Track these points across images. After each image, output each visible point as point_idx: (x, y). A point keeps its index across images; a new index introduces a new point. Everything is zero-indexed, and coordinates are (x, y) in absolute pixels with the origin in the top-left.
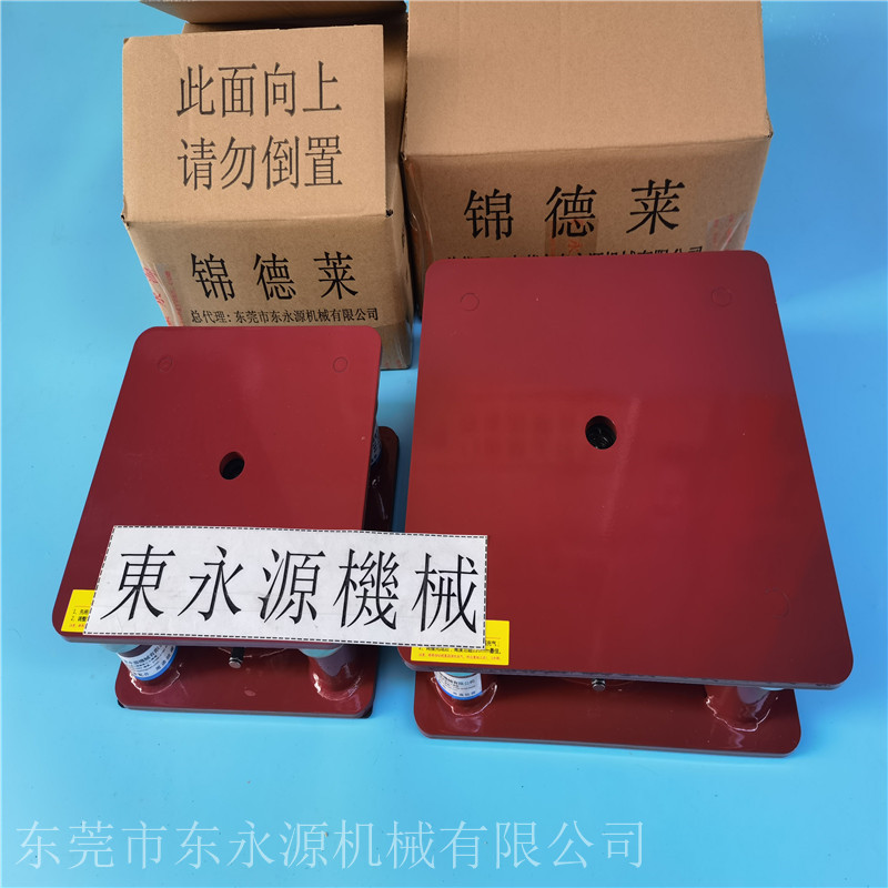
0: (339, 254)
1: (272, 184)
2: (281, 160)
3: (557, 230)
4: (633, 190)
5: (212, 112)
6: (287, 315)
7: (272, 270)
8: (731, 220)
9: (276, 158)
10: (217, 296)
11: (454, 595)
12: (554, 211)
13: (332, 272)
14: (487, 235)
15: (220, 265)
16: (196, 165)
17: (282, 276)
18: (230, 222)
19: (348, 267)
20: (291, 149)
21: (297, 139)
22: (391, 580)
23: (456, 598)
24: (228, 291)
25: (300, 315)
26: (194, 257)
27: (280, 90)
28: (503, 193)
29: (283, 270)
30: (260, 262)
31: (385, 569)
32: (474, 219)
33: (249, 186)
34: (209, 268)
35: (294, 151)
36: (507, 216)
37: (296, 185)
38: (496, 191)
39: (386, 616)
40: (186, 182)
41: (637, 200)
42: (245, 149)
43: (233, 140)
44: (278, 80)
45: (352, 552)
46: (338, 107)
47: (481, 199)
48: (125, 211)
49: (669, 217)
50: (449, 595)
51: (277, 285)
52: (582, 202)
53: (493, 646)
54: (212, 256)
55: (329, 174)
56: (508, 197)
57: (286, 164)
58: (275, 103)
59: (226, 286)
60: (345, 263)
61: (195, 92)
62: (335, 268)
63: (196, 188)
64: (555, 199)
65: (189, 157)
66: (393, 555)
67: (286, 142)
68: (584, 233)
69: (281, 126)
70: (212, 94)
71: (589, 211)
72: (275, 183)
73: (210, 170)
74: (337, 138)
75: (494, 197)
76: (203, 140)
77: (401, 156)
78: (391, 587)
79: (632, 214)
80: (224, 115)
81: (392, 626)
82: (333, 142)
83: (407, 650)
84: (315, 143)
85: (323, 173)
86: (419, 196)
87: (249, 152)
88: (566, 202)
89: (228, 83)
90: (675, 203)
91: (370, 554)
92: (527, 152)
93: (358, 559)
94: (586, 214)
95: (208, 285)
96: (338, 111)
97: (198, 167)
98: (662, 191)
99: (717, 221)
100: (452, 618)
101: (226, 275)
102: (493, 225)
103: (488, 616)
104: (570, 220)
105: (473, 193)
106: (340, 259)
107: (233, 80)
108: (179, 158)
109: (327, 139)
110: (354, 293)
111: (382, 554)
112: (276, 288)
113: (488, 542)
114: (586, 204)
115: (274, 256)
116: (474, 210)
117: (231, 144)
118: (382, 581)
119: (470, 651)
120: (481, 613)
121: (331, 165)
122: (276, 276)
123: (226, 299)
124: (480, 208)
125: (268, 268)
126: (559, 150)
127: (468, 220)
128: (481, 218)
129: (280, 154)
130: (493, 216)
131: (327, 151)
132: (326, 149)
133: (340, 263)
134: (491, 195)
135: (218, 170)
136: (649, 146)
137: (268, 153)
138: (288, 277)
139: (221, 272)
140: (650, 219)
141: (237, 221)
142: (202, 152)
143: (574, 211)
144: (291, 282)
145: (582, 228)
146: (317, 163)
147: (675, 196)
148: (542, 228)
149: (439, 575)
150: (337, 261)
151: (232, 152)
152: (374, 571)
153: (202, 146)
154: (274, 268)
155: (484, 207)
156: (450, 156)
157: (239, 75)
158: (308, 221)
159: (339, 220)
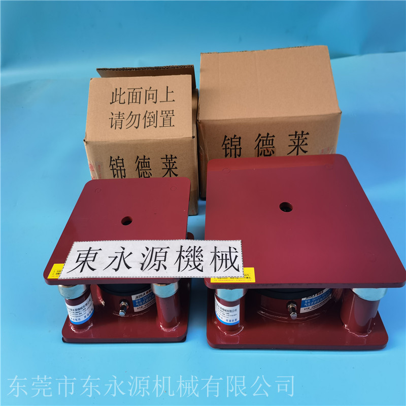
0: (171, 155)
2: (150, 119)
3: (260, 153)
4: (289, 135)
5: (124, 103)
8: (328, 150)
9: (148, 118)
10: (118, 177)
12: (258, 145)
14: (231, 156)
15: (121, 161)
16: (116, 121)
17: (147, 167)
18: (128, 141)
19: (175, 162)
20: (154, 115)
21: (157, 111)
22: (199, 255)
24: (123, 174)
26: (111, 158)
27: (151, 95)
28: (238, 137)
29: (148, 163)
30: (139, 160)
31: (197, 252)
33: (137, 128)
34: (117, 163)
35: (156, 116)
36: (239, 147)
38: (235, 136)
39: (198, 267)
40: (112, 126)
41: (291, 140)
42: (136, 115)
43: (132, 112)
44: (150, 92)
46: (174, 101)
47: (229, 139)
49: (304, 148)
50: (226, 260)
51: (144, 171)
52: (269, 140)
54: (119, 157)
55: (169, 123)
56: (240, 138)
57: (152, 120)
58: (149, 100)
59: (123, 171)
60: (174, 160)
61: (118, 96)
62: (169, 163)
63: (115, 129)
64: (259, 139)
65: (114, 118)
67: (153, 112)
68: (270, 155)
69: (151, 107)
70: (125, 97)
71: (272, 145)
72: (147, 126)
73: (122, 123)
74: (173, 111)
75: (234, 138)
76: (120, 112)
77: (197, 121)
79: (289, 146)
80: (129, 104)
81: (202, 271)
82: (171, 112)
83: (209, 279)
84: (164, 112)
85: (167, 122)
86: (204, 138)
87: (138, 116)
88: (263, 140)
89: (131, 94)
90: (306, 141)
91: (190, 247)
92: (247, 119)
94: (271, 146)
95: (115, 171)
98: (300, 136)
99: (323, 150)
100: (228, 267)
101: (123, 166)
102: (233, 151)
104: (265, 149)
105: (226, 137)
106: (172, 158)
107: (133, 92)
108: (110, 119)
109: (169, 111)
110: (176, 175)
112: (144, 173)
114: (271, 141)
115: (144, 157)
116: (226, 145)
117: (131, 114)
118: (196, 256)
121: (170, 120)
122: (144, 167)
124: (228, 143)
125: (142, 162)
127: (223, 149)
128: (228, 148)
129: (150, 116)
130: (233, 147)
131: (169, 115)
132: (168, 117)
133: (172, 160)
135: (125, 122)
136: (294, 117)
137: (145, 116)
138: (149, 167)
140: (297, 148)
141: (131, 141)
142: (119, 116)
143: (266, 145)
144: (151, 170)
145: (269, 152)
146: (165, 119)
147: (306, 138)
148: (252, 153)
150: (170, 159)
151: (131, 116)
153: (119, 114)
154: (144, 162)
155: (230, 143)
156: (217, 120)
157: (136, 91)
158: (160, 140)
159: (173, 140)
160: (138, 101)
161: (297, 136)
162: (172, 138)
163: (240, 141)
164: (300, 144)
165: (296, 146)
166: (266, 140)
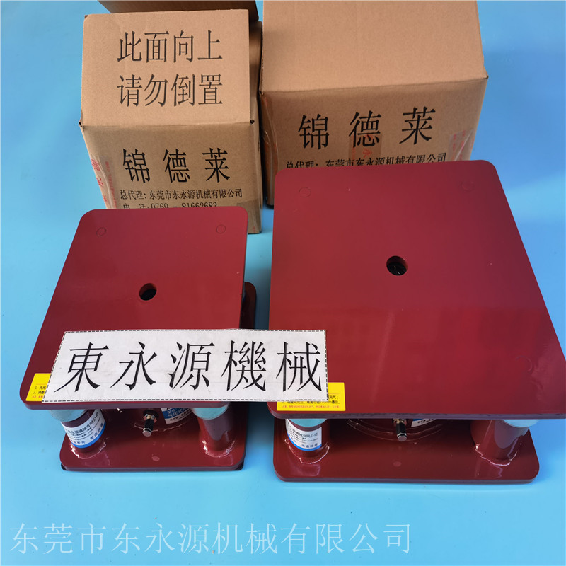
0: (219, 150)
1: (177, 103)
2: (183, 90)
4: (404, 114)
5: (140, 59)
6: (184, 194)
7: (175, 161)
8: (464, 135)
9: (180, 87)
10: (138, 180)
11: (305, 367)
12: (355, 129)
13: (214, 162)
14: (312, 146)
15: (141, 157)
16: (129, 91)
17: (181, 165)
18: (150, 126)
19: (224, 159)
20: (190, 82)
21: (194, 76)
22: (261, 359)
23: (307, 370)
24: (146, 176)
25: (191, 195)
26: (125, 151)
27: (183, 47)
28: (323, 117)
29: (182, 161)
30: (168, 155)
31: (256, 353)
32: (305, 135)
33: (162, 104)
34: (134, 159)
35: (192, 84)
36: (325, 133)
37: (193, 104)
38: (319, 116)
39: (259, 382)
40: (122, 101)
41: (406, 121)
42: (160, 82)
43: (153, 76)
44: (183, 41)
45: (233, 342)
46: (220, 57)
47: (309, 121)
48: (82, 119)
49: (426, 133)
50: (301, 368)
51: (178, 172)
52: (372, 122)
53: (334, 399)
54: (136, 151)
55: (214, 98)
56: (326, 119)
57: (186, 91)
58: (180, 54)
59: (145, 172)
60: (222, 156)
61: (130, 47)
62: (216, 160)
63: (128, 105)
64: (356, 121)
65: (124, 86)
66: (261, 344)
67: (187, 78)
68: (373, 144)
69: (184, 68)
70: (140, 49)
71: (377, 129)
72: (179, 103)
73: (138, 94)
74: (219, 76)
75: (317, 119)
76: (133, 76)
77: (259, 92)
78: (261, 364)
79: (403, 130)
80: (147, 61)
81: (263, 389)
82: (216, 78)
83: (274, 404)
84: (205, 78)
85: (210, 96)
86: (270, 119)
87: (163, 84)
89: (151, 43)
91: (246, 344)
92: (339, 89)
93: (237, 347)
94: (374, 131)
95: (133, 171)
96: (220, 60)
97: (130, 93)
98: (422, 115)
99: (455, 135)
100: (304, 382)
101: (145, 164)
102: (316, 139)
103: (330, 380)
104: (364, 135)
105: (304, 117)
106: (219, 153)
107: (154, 41)
108: (118, 87)
109: (213, 77)
110: (227, 178)
111: (253, 343)
112: (177, 174)
113: (326, 334)
114: (375, 124)
115: (177, 151)
116: (305, 129)
117: (151, 79)
118: (254, 360)
119: (318, 403)
120: (324, 378)
121: (216, 92)
122: (178, 166)
123: (144, 182)
124: (309, 127)
125: (173, 159)
126: (358, 88)
127: (301, 135)
128: (309, 134)
129: (183, 85)
130: (316, 133)
131: (213, 83)
132: (212, 83)
133: (219, 156)
134: (316, 118)
135: (143, 94)
136: (414, 85)
137: (175, 84)
138: (185, 166)
139: (142, 162)
140: (415, 133)
142: (133, 83)
143: (367, 129)
144: (187, 169)
145: (372, 141)
146: (207, 90)
147: (430, 118)
148: (347, 141)
149: (294, 355)
150: (217, 155)
151: (152, 84)
152: (249, 354)
153: (133, 80)
154: (177, 159)
155: (311, 127)
156: (290, 92)
157: (158, 37)
158: (200, 126)
159: (220, 126)
160: (162, 56)
161: (416, 115)
162: (218, 123)
163: (326, 124)
164: (420, 127)
165: (415, 130)
166: (368, 122)
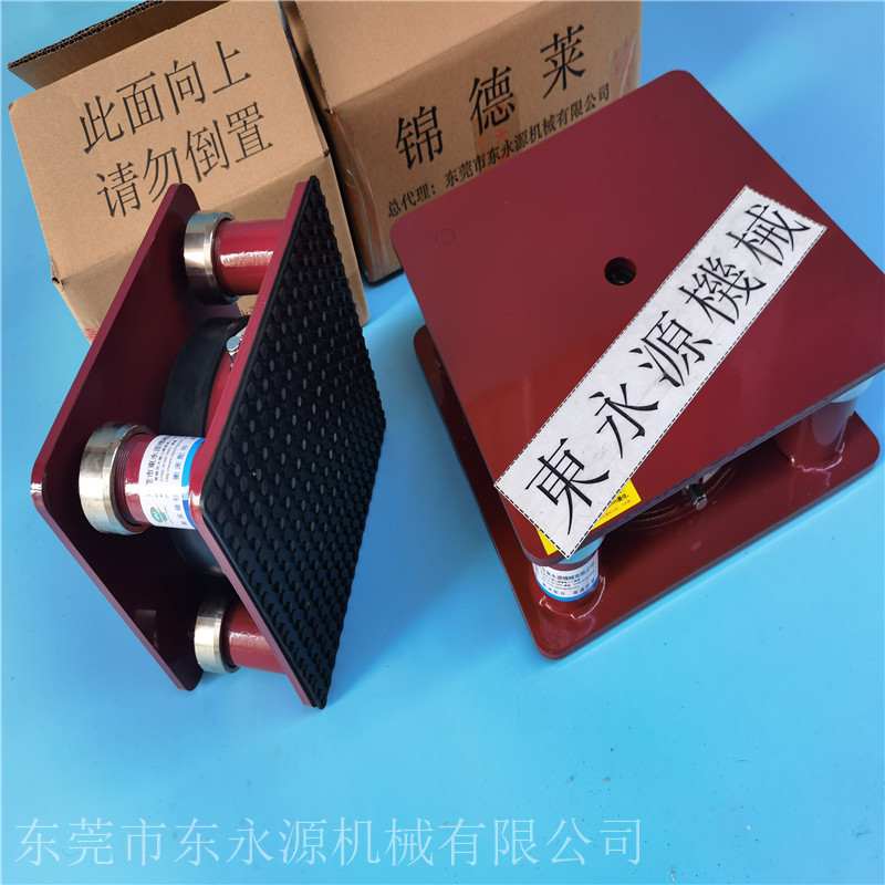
2: (205, 149)
3: (484, 124)
4: (542, 51)
5: (122, 133)
9: (199, 149)
12: (477, 106)
14: (421, 160)
20: (212, 135)
27: (185, 84)
28: (428, 108)
35: (216, 135)
36: (436, 132)
38: (421, 109)
40: (112, 212)
41: (546, 60)
42: (165, 155)
43: (150, 151)
47: (409, 124)
49: (575, 66)
52: (500, 84)
55: (258, 142)
56: (434, 110)
57: (211, 150)
58: (182, 98)
64: (476, 93)
67: (205, 130)
68: (507, 116)
69: (196, 116)
70: (117, 118)
71: (508, 91)
72: (206, 173)
74: (255, 104)
75: (421, 116)
79: (545, 76)
80: (134, 132)
82: (252, 110)
84: (234, 118)
85: (250, 142)
88: (486, 90)
89: (131, 102)
90: (579, 48)
98: (566, 41)
99: (616, 51)
102: (424, 147)
105: (401, 121)
107: (134, 96)
109: (246, 110)
114: (504, 85)
116: (405, 139)
117: (149, 156)
121: (257, 132)
124: (410, 134)
127: (401, 152)
128: (413, 145)
129: (203, 143)
130: (423, 137)
132: (247, 121)
134: (418, 115)
137: (190, 148)
140: (562, 73)
143: (495, 97)
145: (504, 113)
146: (242, 136)
147: (578, 41)
148: (469, 127)
155: (414, 131)
157: (140, 87)
160: (155, 113)
161: (559, 44)
163: (435, 119)
164: (567, 61)
165: (560, 69)
166: (494, 87)
